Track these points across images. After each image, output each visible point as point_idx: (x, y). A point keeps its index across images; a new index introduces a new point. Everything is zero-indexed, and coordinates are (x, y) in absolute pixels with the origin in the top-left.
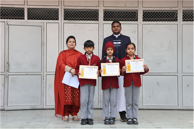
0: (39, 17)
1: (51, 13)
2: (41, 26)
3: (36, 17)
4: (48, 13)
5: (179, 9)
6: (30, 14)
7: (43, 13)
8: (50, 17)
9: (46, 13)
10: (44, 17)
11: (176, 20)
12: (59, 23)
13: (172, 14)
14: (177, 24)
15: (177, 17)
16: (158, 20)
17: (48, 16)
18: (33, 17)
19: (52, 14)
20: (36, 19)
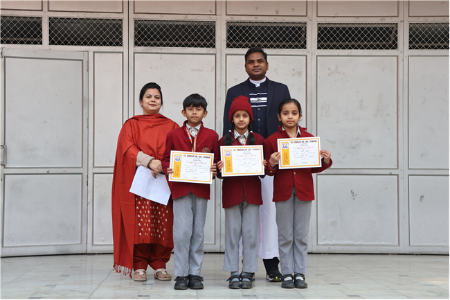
0: (76, 39)
1: (104, 29)
2: (82, 61)
3: (69, 39)
4: (98, 29)
5: (401, 22)
6: (56, 32)
7: (85, 29)
8: (101, 39)
9: (92, 29)
10: (88, 39)
11: (394, 46)
12: (123, 53)
13: (384, 32)
14: (397, 57)
15: (396, 39)
16: (353, 47)
17: (98, 36)
18: (63, 39)
19: (108, 33)
20: (69, 45)
